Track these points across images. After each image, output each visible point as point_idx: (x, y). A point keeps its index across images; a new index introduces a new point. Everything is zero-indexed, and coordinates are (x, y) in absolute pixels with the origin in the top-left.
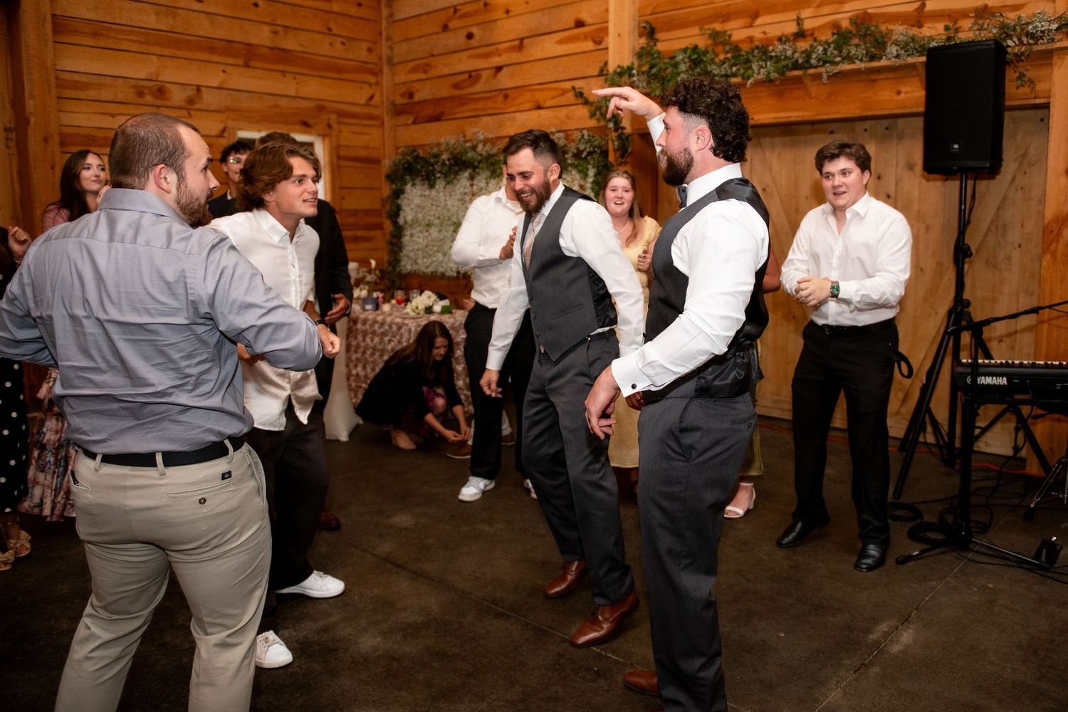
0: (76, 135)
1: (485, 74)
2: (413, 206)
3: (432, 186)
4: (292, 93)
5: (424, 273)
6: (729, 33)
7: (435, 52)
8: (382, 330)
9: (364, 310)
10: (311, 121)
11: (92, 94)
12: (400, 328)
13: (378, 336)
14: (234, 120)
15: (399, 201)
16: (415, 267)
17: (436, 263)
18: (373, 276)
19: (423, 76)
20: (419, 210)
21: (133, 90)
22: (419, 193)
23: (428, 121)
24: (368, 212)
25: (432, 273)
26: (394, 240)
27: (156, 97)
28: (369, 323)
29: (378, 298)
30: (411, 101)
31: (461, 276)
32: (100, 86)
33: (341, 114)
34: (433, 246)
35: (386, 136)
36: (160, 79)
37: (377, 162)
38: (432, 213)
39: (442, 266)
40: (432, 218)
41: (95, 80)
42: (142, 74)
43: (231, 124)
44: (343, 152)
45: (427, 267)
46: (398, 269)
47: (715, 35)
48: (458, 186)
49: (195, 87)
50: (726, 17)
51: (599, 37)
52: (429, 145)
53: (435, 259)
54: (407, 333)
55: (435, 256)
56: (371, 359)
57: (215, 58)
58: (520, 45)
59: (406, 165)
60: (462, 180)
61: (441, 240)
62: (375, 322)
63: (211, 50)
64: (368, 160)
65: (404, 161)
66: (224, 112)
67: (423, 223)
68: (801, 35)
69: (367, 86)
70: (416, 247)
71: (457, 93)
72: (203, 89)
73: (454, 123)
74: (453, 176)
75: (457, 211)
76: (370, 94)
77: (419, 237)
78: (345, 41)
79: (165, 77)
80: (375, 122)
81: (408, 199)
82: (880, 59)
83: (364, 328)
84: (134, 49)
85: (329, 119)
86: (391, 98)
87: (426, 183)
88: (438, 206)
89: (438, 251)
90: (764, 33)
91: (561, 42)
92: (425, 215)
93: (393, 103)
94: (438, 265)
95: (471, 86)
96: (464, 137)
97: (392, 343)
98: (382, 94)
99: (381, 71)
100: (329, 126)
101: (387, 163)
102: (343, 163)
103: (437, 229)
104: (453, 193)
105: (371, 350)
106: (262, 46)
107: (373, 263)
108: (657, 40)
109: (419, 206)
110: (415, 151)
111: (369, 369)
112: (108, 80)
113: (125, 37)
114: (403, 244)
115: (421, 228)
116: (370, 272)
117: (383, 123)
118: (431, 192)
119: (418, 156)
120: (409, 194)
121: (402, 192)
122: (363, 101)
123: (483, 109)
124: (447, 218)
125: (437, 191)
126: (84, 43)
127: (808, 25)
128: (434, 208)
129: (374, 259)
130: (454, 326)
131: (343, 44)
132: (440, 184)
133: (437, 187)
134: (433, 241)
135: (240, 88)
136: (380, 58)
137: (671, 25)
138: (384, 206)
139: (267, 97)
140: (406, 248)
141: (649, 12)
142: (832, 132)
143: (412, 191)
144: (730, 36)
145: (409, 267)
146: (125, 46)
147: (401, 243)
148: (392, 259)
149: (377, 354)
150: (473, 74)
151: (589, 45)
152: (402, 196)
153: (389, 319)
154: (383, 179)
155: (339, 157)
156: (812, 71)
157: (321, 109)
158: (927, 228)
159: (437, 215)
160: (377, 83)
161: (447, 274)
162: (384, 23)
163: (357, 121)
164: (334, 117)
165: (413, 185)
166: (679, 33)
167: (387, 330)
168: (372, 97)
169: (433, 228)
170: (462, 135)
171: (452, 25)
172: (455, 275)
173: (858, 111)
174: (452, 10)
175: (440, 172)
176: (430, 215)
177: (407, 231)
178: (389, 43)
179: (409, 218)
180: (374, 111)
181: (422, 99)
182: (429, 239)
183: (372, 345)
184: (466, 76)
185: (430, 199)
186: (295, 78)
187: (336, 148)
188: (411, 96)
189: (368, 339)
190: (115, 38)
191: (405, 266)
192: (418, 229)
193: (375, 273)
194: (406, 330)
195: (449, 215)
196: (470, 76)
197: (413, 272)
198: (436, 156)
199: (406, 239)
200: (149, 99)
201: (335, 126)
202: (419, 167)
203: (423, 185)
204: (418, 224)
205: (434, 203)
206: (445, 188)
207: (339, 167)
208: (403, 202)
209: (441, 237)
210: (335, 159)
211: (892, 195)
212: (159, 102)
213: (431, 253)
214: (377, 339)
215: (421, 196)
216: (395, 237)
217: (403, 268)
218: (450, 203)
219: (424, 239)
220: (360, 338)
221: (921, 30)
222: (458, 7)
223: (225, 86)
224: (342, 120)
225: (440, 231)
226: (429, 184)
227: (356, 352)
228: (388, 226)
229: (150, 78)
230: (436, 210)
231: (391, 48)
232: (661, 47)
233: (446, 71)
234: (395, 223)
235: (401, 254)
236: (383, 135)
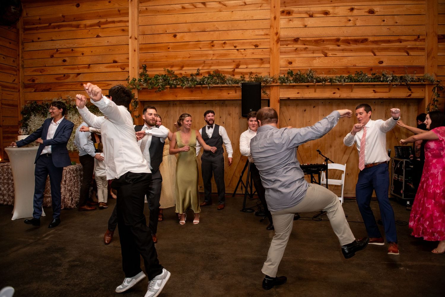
1: (72, 76)
6: (173, 71)
7: (47, 65)
15: (27, 122)
19: (40, 74)
23: (42, 91)
30: (34, 83)
33: (3, 86)
35: (21, 96)
37: (17, 106)
44: (3, 102)
47: (168, 71)
50: (172, 66)
51: (124, 67)
58: (89, 66)
59: (32, 108)
64: (13, 105)
68: (198, 74)
69: (12, 75)
71: (57, 81)
73: (56, 93)
78: (4, 57)
80: (16, 90)
82: (224, 84)
86: (23, 81)
87: (42, 115)
90: (186, 72)
91: (107, 67)
93: (24, 83)
95: (64, 79)
96: (62, 98)
98: (19, 79)
99: (19, 70)
101: (21, 107)
102: (4, 106)
108: (147, 71)
110: (36, 103)
117: (19, 91)
119: (38, 104)
120: (32, 119)
121: (29, 118)
122: (11, 82)
123: (71, 88)
127: (201, 72)
131: (4, 58)
136: (18, 65)
137: (152, 66)
141: (144, 61)
142: (205, 104)
143: (34, 118)
144: (174, 72)
150: (66, 75)
151: (120, 70)
152: (29, 120)
154: (19, 113)
155: (2, 104)
156: (204, 86)
158: (235, 132)
160: (17, 75)
162: (20, 51)
163: (9, 90)
165: (35, 116)
166: (154, 69)
168: (14, 80)
170: (60, 97)
171: (55, 56)
173: (217, 98)
174: (56, 50)
178: (22, 59)
180: (16, 86)
181: (39, 82)
184: (63, 75)
188: (34, 81)
196: (64, 76)
203: (40, 116)
207: (2, 108)
208: (29, 122)
211: (225, 122)
221: (234, 77)
222: (59, 50)
224: (3, 89)
231: (23, 61)
232: (148, 73)
233: (52, 73)
236: (19, 95)
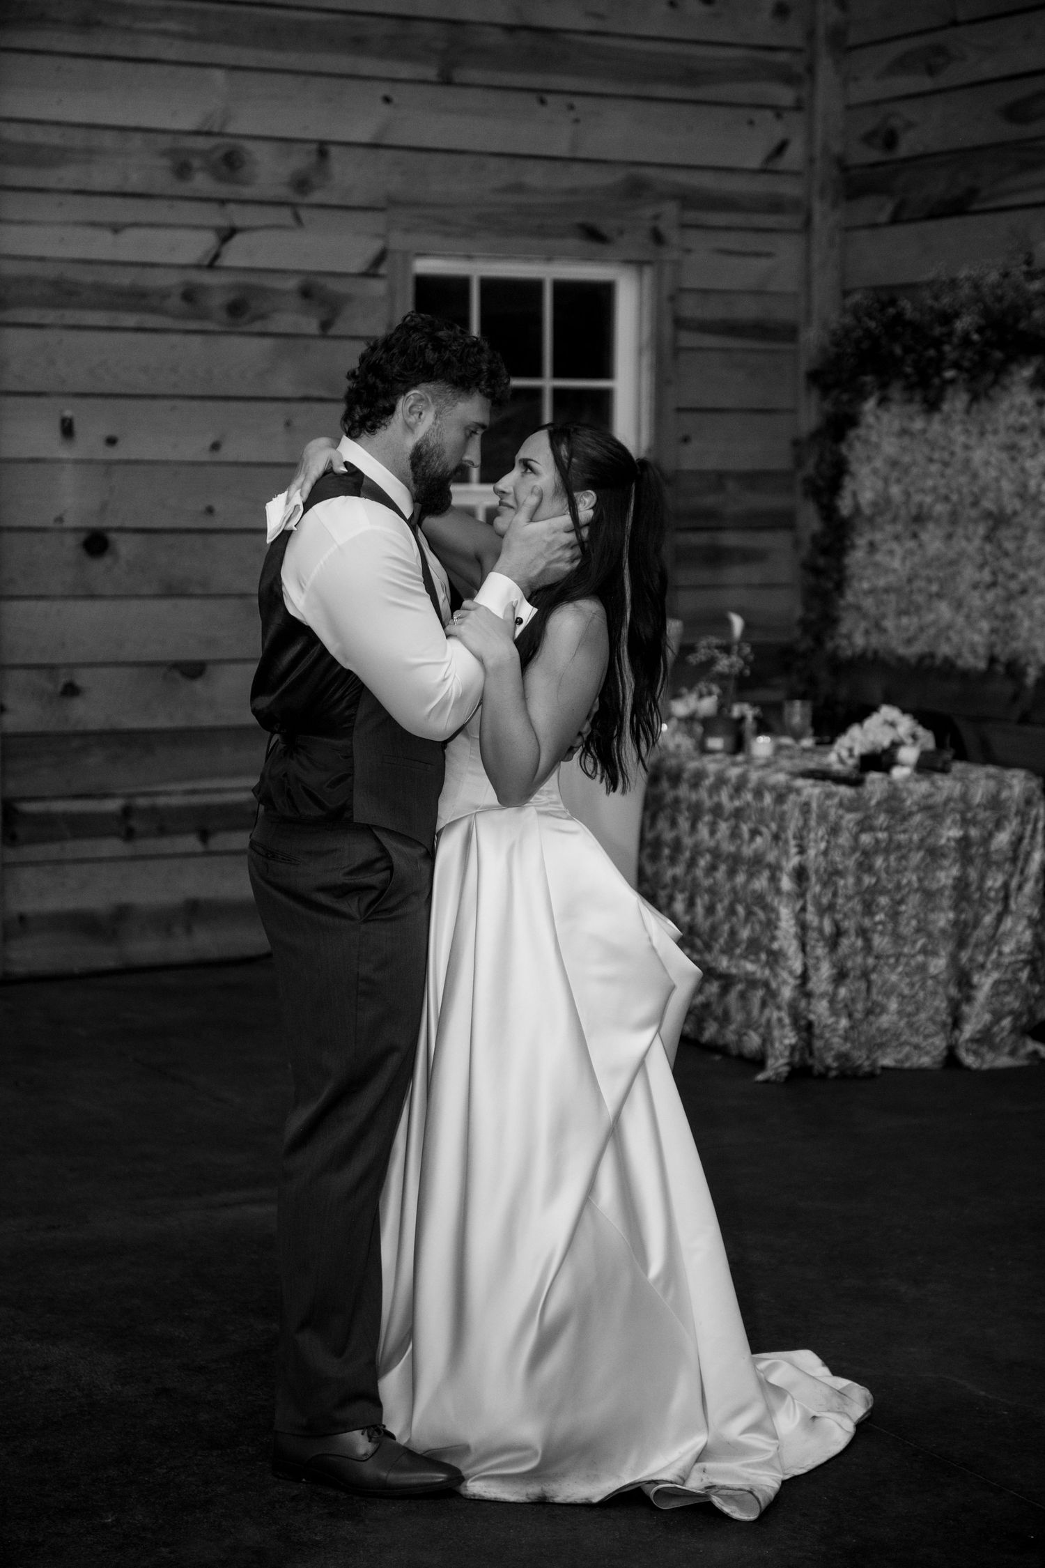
0: (31, 280)
2: (878, 463)
3: (932, 406)
4: (561, 148)
5: (901, 659)
7: (962, 15)
8: (737, 803)
9: (703, 750)
10: (606, 225)
11: (69, 175)
12: (780, 798)
13: (726, 820)
14: (407, 230)
15: (844, 449)
16: (876, 641)
17: (932, 631)
18: (734, 658)
19: (925, 83)
20: (895, 474)
21: (165, 162)
22: (896, 425)
23: (931, 216)
24: (753, 479)
25: (922, 658)
26: (821, 562)
27: (220, 178)
28: (708, 782)
29: (742, 719)
30: (893, 156)
31: (1000, 669)
32: (90, 154)
33: (689, 200)
34: (929, 580)
35: (817, 258)
36: (231, 129)
37: (788, 332)
38: (930, 483)
39: (948, 639)
40: (928, 499)
41: (78, 139)
42: (187, 122)
43: (398, 241)
44: (691, 308)
45: (909, 642)
46: (829, 645)
48: (1005, 405)
49: (314, 147)
52: (930, 284)
53: (930, 617)
54: (797, 813)
55: (930, 610)
56: (707, 882)
57: (367, 66)
59: (865, 345)
60: (1014, 389)
61: (952, 563)
62: (721, 781)
63: (358, 44)
64: (762, 330)
65: (858, 333)
66: (382, 210)
67: (903, 512)
69: (769, 114)
70: (881, 582)
71: (1011, 132)
72: (334, 151)
73: (1003, 220)
74: (989, 377)
75: (997, 480)
76: (775, 142)
77: (891, 553)
79: (245, 123)
80: (787, 220)
81: (866, 442)
83: (694, 797)
84: (171, 54)
85: (656, 217)
86: (837, 148)
87: (918, 397)
88: (946, 464)
89: (939, 596)
92: (912, 490)
93: (841, 164)
94: (937, 636)
96: (1029, 262)
97: (759, 840)
98: (811, 137)
99: (811, 69)
100: (658, 238)
101: (813, 337)
102: (687, 339)
103: (940, 533)
104: (989, 427)
105: (708, 857)
106: (483, 24)
107: (737, 623)
109: (894, 463)
110: (893, 302)
111: (700, 909)
112: (108, 139)
113: (151, 26)
114: (848, 572)
115: (899, 528)
116: (726, 649)
117: (808, 222)
118: (929, 421)
119: (899, 316)
120: (870, 427)
121: (853, 420)
122: (755, 162)
124: (969, 500)
125: (946, 421)
126: (60, 47)
128: (934, 468)
129: (740, 612)
130: (931, 801)
132: (956, 402)
133: (946, 407)
134: (928, 565)
135: (428, 142)
136: (811, 34)
138: (799, 462)
139: (493, 163)
140: (855, 584)
143: (878, 418)
145: (859, 640)
146: (152, 47)
147: (841, 569)
148: (813, 616)
149: (723, 868)
152: (852, 434)
153: (754, 776)
154: (802, 382)
155: (680, 323)
157: (636, 189)
159: (943, 491)
160: (798, 107)
161: (960, 663)
163: (738, 219)
164: (670, 210)
165: (883, 401)
167: (748, 804)
168: (781, 148)
169: (931, 526)
170: (1022, 257)
172: (982, 665)
175: (956, 365)
176: (923, 491)
177: (861, 535)
179: (867, 497)
180: (789, 189)
181: (920, 149)
182: (917, 559)
183: (712, 844)
185: (926, 441)
186: (571, 107)
187: (672, 299)
188: (891, 140)
189: (704, 831)
190: (128, 30)
191: (849, 637)
192: (889, 529)
193: (740, 649)
194: (795, 803)
195: (976, 489)
197: (870, 655)
198: (947, 318)
199: (856, 557)
200: (202, 182)
201: (673, 235)
202: (898, 350)
203: (910, 401)
204: (888, 516)
205: (936, 456)
206: (968, 411)
207: (677, 351)
208: (855, 451)
209: (951, 554)
210: (668, 329)
212: (224, 190)
213: (920, 599)
214: (724, 827)
215: (904, 432)
216: (825, 551)
217: (844, 643)
218: (978, 455)
219: (904, 559)
220: (684, 824)
223: (386, 141)
224: (691, 216)
225: (949, 537)
226: (925, 400)
227: (673, 861)
228: (810, 520)
229: (206, 128)
230: (942, 476)
233: (988, 67)
234: (828, 512)
235: (842, 603)
236: (807, 258)
